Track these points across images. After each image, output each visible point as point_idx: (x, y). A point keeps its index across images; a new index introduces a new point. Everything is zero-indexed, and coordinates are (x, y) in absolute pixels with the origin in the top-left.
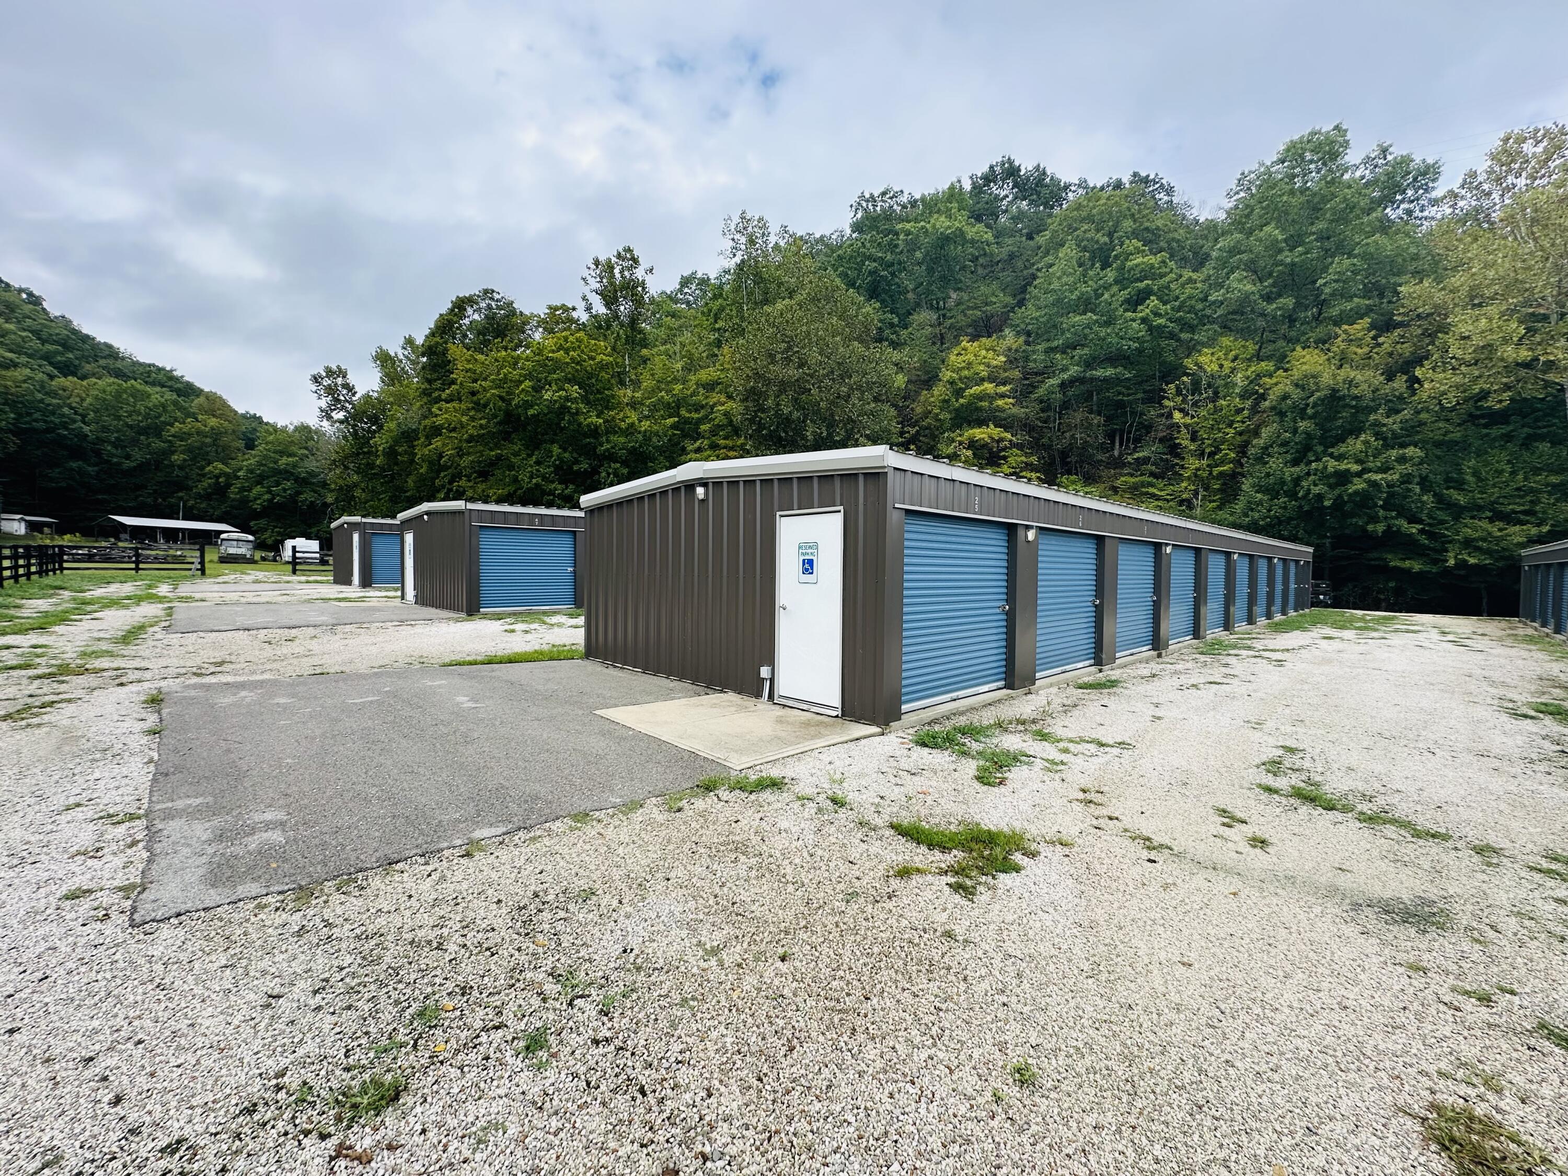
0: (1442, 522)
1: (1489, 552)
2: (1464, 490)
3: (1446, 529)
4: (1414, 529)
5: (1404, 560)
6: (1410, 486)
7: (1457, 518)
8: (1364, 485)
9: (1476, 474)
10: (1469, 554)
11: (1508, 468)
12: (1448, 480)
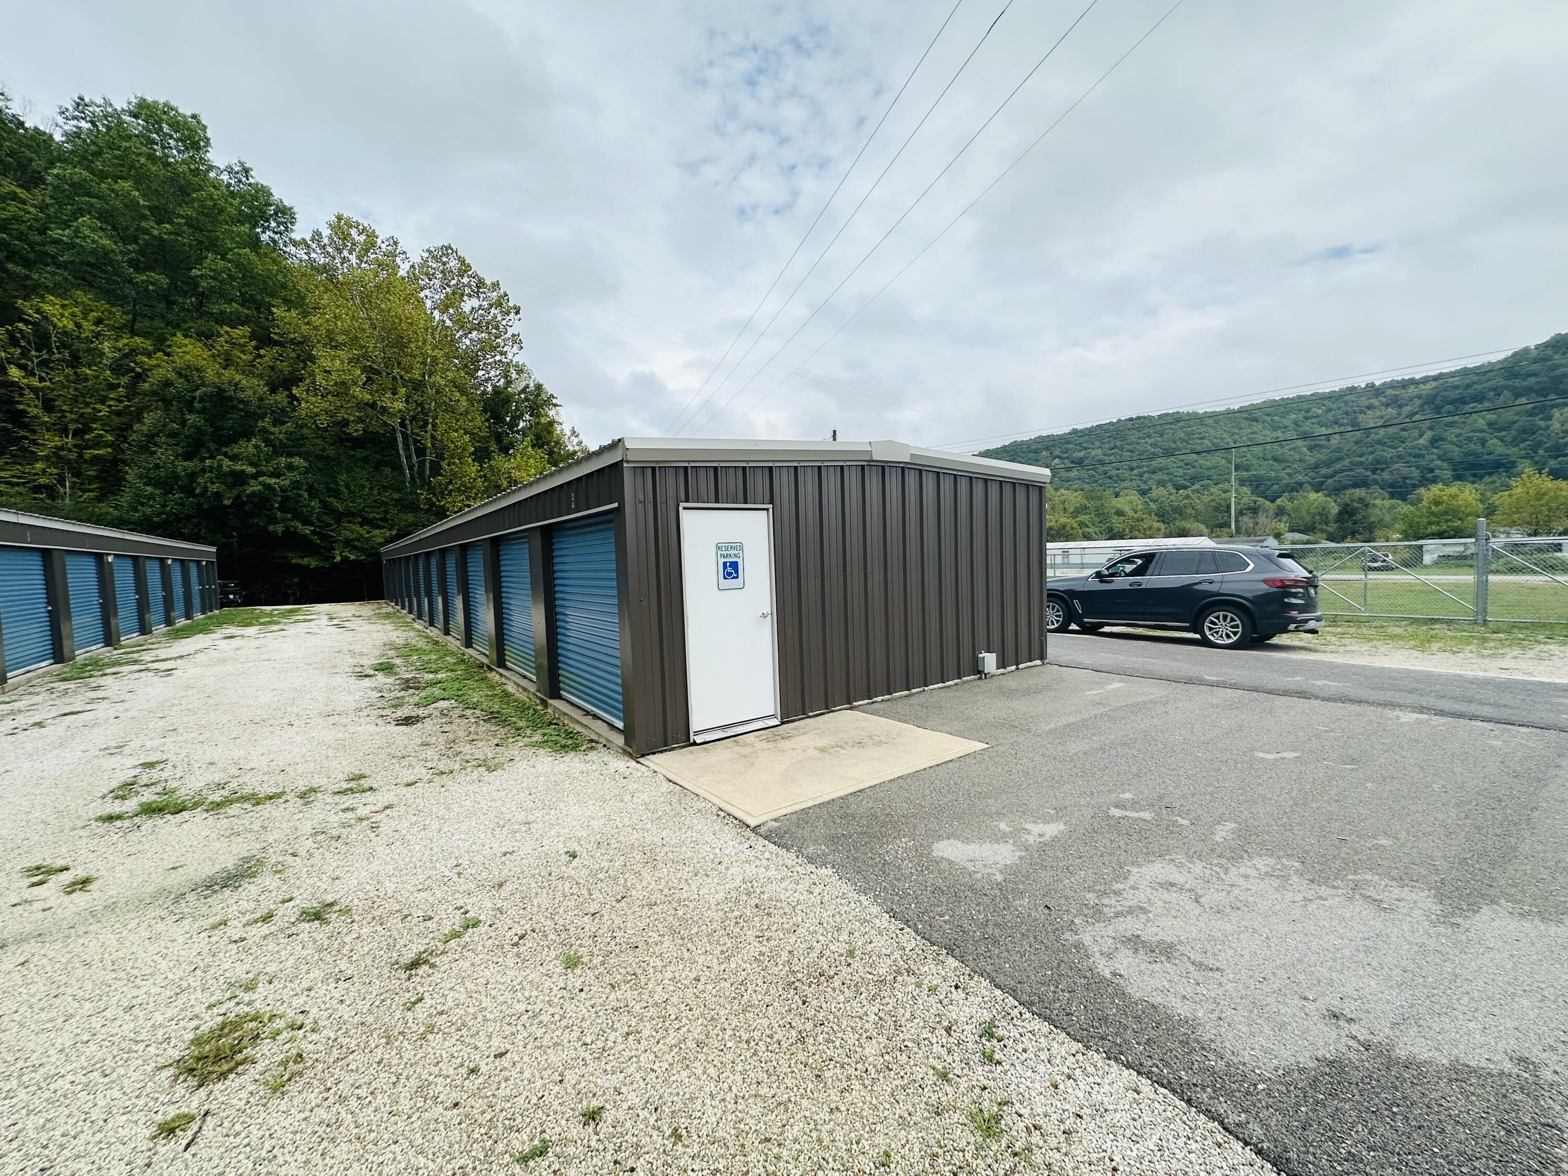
0: (328, 525)
1: (362, 550)
2: (341, 499)
3: (332, 531)
4: (308, 530)
5: (302, 557)
6: (300, 492)
7: (338, 522)
8: (260, 487)
9: (347, 486)
10: (350, 551)
11: (367, 484)
12: (329, 490)
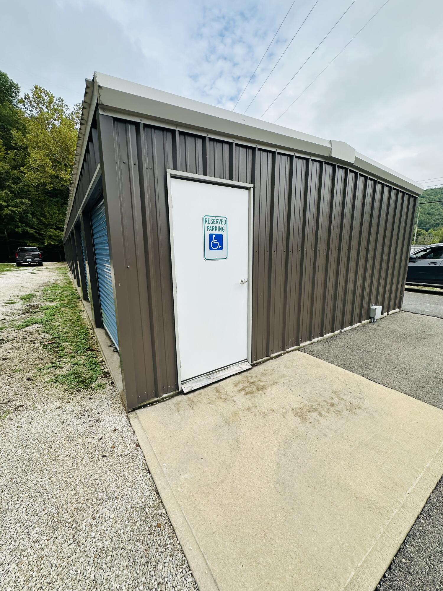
0: (42, 229)
1: (56, 240)
2: (46, 218)
3: (43, 232)
4: (33, 231)
5: (32, 243)
6: (28, 214)
7: (46, 228)
9: (49, 213)
10: (51, 241)
11: (57, 212)
12: (41, 214)
